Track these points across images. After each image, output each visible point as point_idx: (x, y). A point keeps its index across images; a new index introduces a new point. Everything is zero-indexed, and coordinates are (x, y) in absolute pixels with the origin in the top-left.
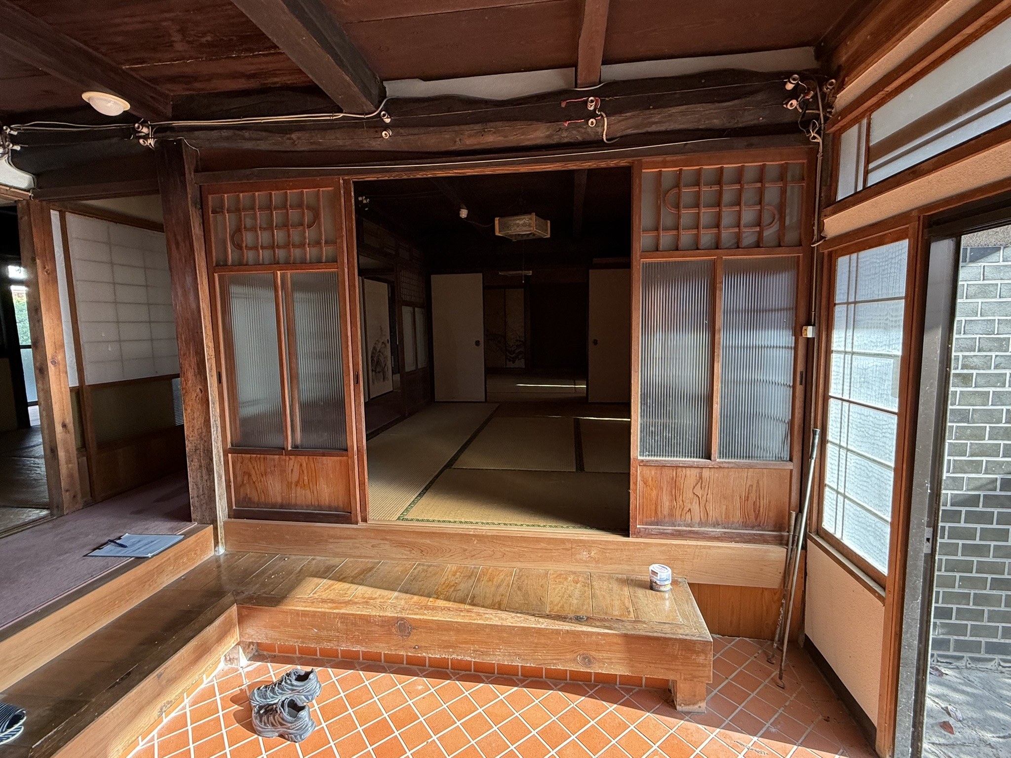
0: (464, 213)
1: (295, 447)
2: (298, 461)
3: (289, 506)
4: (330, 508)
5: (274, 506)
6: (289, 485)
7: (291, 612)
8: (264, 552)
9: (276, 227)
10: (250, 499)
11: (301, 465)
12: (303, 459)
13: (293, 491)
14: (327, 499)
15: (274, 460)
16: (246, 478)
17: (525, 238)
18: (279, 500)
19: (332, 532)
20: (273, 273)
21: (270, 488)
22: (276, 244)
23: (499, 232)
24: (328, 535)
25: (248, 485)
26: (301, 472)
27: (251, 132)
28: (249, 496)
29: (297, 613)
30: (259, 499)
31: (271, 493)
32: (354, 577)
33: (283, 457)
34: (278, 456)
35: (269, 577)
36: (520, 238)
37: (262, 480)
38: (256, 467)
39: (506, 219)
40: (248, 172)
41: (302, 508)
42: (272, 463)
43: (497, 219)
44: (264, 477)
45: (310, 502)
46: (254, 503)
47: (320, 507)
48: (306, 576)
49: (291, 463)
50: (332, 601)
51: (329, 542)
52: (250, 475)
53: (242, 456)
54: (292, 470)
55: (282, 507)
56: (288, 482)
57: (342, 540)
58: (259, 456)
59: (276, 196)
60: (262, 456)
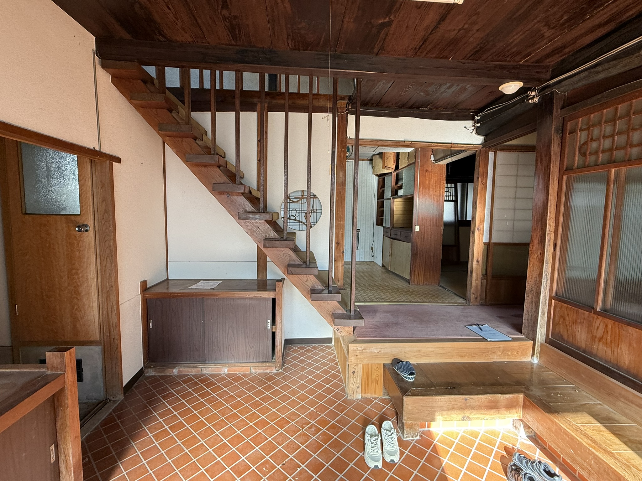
1: (605, 310)
2: (604, 322)
3: (591, 354)
4: (628, 372)
5: (578, 348)
6: (593, 338)
7: (557, 425)
8: (563, 377)
9: (617, 133)
10: (562, 336)
11: (607, 326)
12: (610, 323)
13: (596, 344)
14: (626, 363)
15: (584, 314)
16: (561, 320)
18: (583, 346)
19: (623, 393)
20: (608, 171)
21: (577, 334)
22: (615, 147)
24: (620, 394)
25: (562, 326)
26: (606, 332)
28: (561, 333)
29: (561, 428)
30: (568, 339)
31: (578, 338)
33: (592, 315)
34: (588, 313)
37: (573, 326)
38: (570, 315)
41: (601, 359)
42: (583, 317)
44: (575, 324)
45: (610, 359)
46: (564, 340)
47: (619, 368)
48: (585, 411)
49: (598, 322)
50: (594, 441)
51: (620, 401)
52: (564, 319)
53: (561, 304)
54: (598, 328)
55: (584, 351)
56: (593, 335)
57: (634, 406)
58: (573, 307)
59: (622, 108)
60: (576, 309)
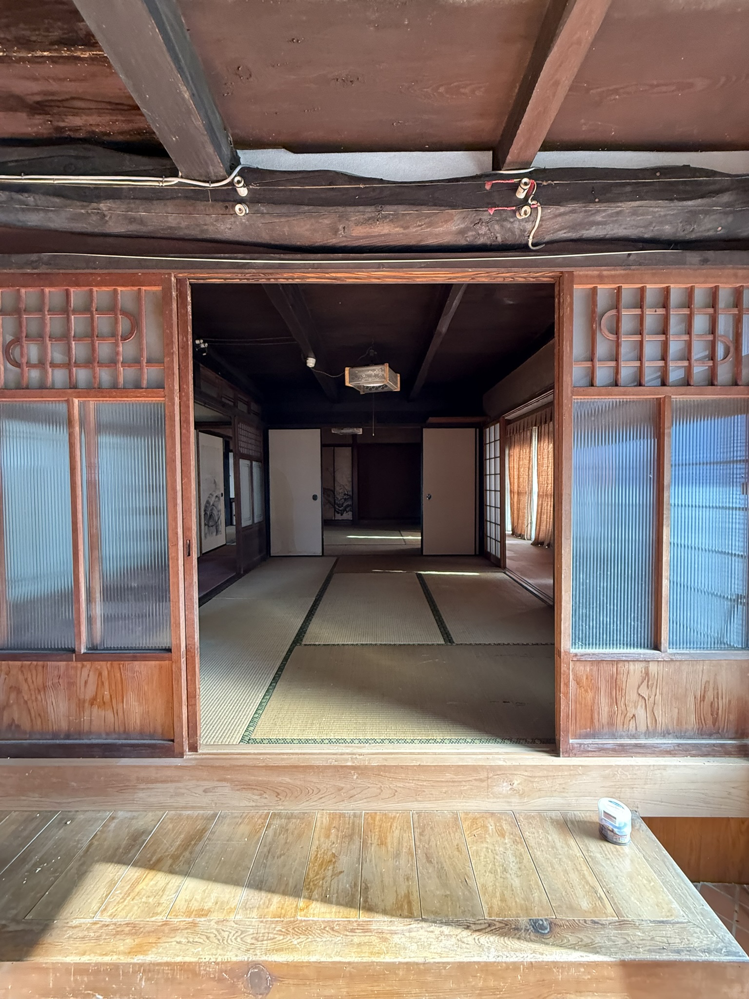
0: (311, 362)
1: (93, 648)
2: (96, 669)
3: (80, 734)
4: (142, 734)
5: (55, 736)
6: (81, 704)
7: (55, 967)
8: (34, 809)
9: (74, 337)
10: (18, 726)
11: (100, 674)
12: (104, 666)
13: (87, 713)
14: (138, 722)
15: (58, 668)
16: (13, 696)
17: (373, 391)
18: (64, 726)
19: (143, 774)
20: (67, 401)
21: (50, 709)
22: (74, 361)
23: (350, 382)
24: (138, 779)
25: (15, 707)
26: (100, 684)
27: (37, 197)
28: (16, 722)
29: (66, 969)
30: (32, 726)
31: (52, 716)
32: (175, 858)
33: (74, 664)
34: (65, 663)
35: (32, 871)
36: (368, 391)
37: (39, 698)
38: (29, 680)
39: (357, 370)
40: (34, 257)
41: (99, 736)
42: (56, 673)
43: (347, 370)
44: (42, 693)
45: (112, 727)
46: (25, 733)
47: (127, 734)
48: (97, 861)
49: (85, 672)
51: (139, 789)
52: (19, 691)
53: (8, 665)
54: (86, 682)
55: (68, 737)
56: (79, 700)
57: (159, 785)
58: (35, 663)
59: (77, 294)
60: (40, 663)
